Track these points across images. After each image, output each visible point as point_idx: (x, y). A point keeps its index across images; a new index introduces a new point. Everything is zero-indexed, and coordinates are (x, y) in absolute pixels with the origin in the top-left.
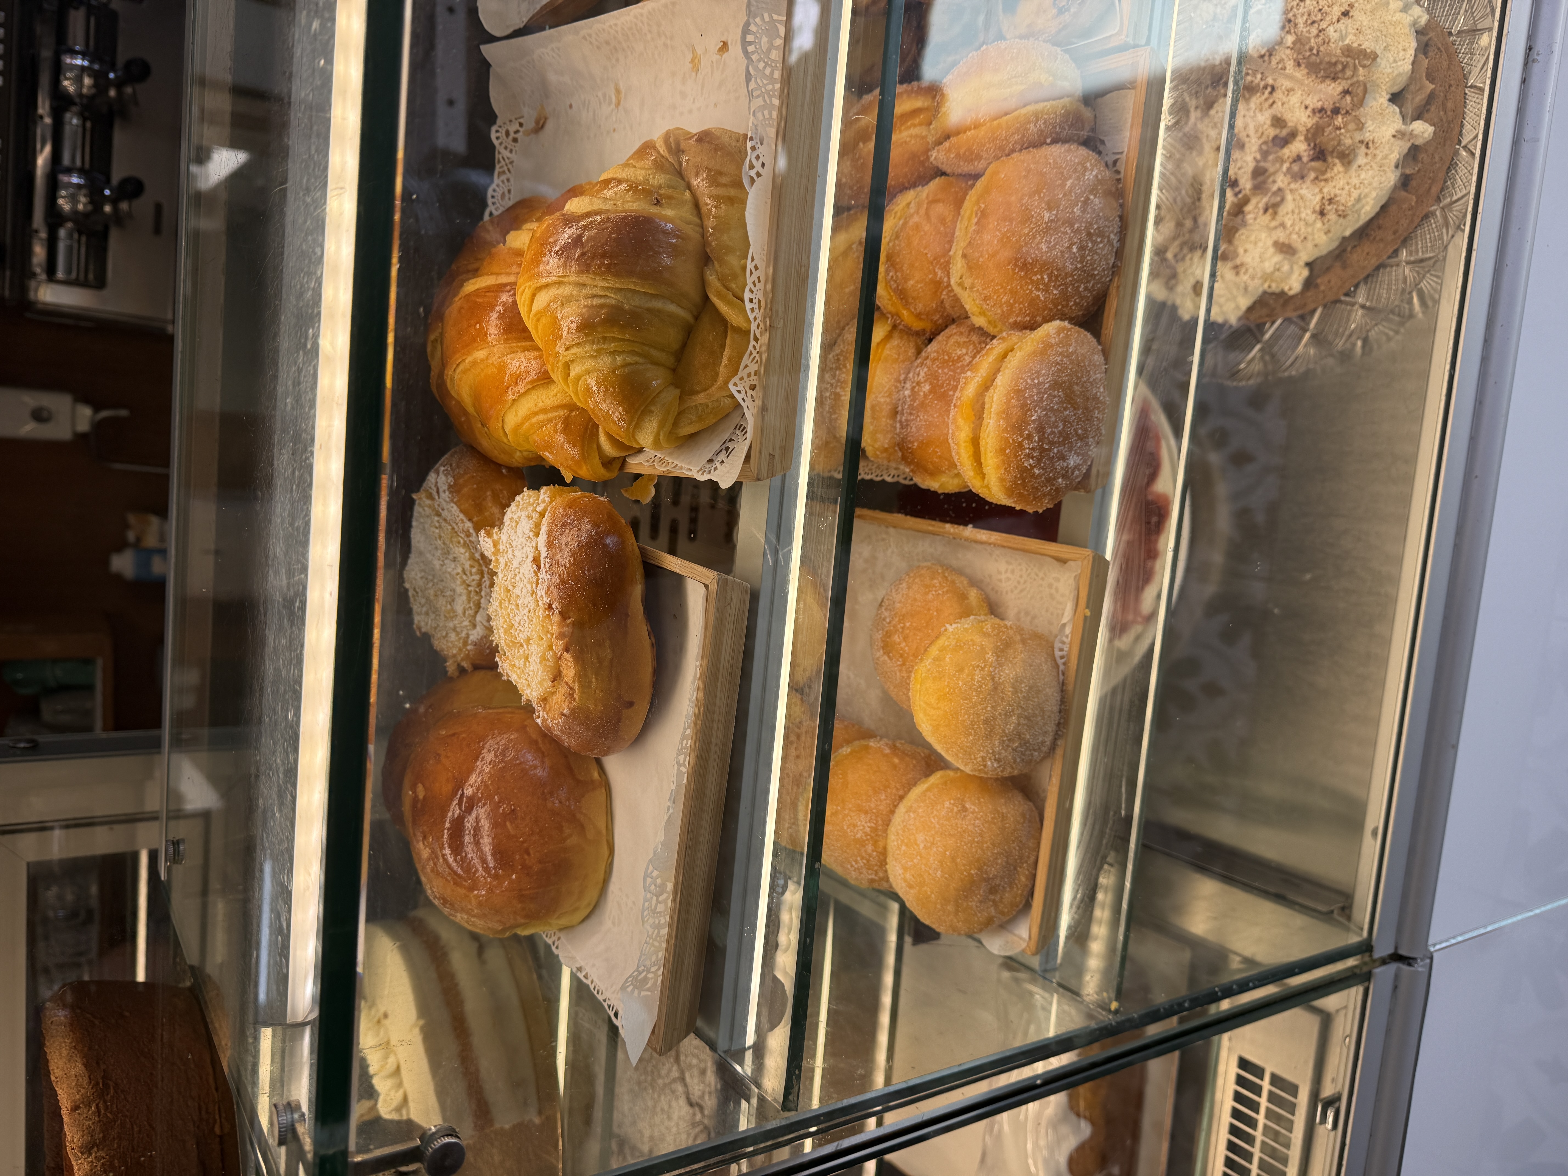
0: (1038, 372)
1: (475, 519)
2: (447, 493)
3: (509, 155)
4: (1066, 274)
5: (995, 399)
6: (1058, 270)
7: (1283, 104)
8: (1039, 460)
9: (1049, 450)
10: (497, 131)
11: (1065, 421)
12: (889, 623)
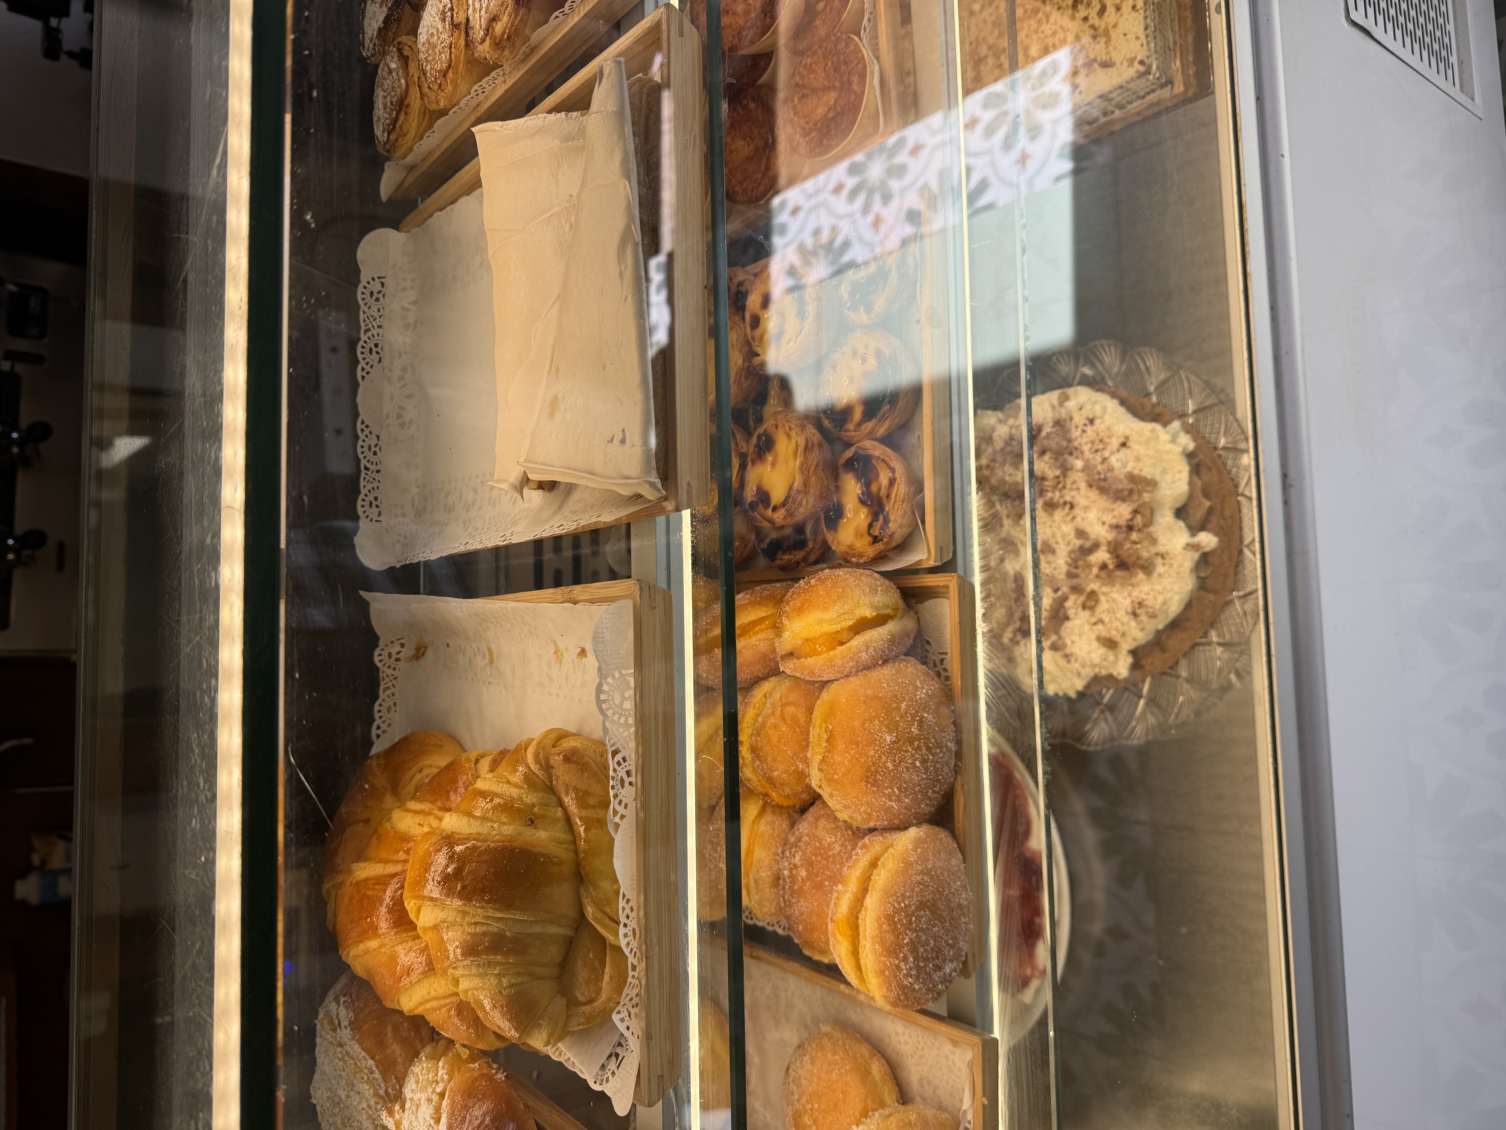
0: (903, 895)
1: (377, 1057)
2: (349, 1029)
3: (393, 672)
4: (914, 785)
5: (867, 922)
6: (905, 783)
7: (1083, 519)
8: (917, 977)
9: (925, 966)
10: (380, 655)
11: (935, 937)
12: (798, 1100)
